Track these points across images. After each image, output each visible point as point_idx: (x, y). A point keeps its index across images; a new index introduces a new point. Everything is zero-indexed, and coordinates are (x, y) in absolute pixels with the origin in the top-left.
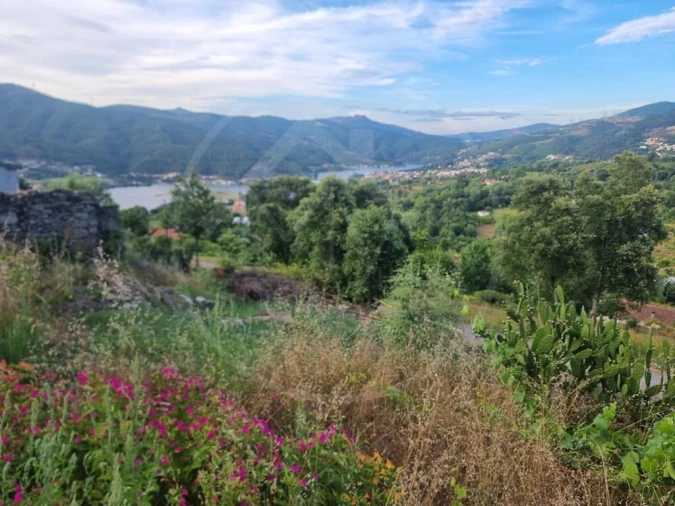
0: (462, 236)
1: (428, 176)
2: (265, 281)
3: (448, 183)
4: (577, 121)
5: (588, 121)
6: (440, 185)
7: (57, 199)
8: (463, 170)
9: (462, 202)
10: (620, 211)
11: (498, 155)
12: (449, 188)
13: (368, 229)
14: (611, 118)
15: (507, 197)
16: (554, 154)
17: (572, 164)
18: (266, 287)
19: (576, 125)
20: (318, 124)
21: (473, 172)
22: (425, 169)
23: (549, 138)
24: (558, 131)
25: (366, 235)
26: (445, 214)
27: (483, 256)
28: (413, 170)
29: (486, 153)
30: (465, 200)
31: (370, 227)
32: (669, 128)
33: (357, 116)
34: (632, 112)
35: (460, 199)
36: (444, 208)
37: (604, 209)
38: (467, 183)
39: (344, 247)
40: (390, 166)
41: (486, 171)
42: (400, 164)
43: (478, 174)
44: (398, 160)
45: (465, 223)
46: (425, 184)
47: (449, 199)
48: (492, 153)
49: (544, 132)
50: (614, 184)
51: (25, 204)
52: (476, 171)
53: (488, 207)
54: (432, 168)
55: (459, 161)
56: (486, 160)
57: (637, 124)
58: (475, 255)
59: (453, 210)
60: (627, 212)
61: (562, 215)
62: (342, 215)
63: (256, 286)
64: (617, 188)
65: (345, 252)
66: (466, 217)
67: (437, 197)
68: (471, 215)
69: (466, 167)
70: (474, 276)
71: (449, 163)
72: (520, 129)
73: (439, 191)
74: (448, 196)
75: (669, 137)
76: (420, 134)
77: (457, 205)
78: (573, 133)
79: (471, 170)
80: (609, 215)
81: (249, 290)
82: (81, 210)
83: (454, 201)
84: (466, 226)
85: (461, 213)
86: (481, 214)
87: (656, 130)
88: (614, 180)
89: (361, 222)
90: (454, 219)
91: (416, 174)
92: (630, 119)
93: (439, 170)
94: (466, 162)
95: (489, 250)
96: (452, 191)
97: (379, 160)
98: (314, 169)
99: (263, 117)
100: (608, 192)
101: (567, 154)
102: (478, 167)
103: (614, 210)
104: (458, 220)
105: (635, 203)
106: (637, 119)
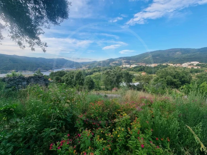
7: (36, 78)
11: (89, 66)
15: (92, 73)
16: (98, 66)
23: (97, 63)
28: (75, 69)
30: (85, 74)
32: (113, 62)
34: (108, 60)
38: (85, 71)
39: (84, 83)
40: (70, 68)
41: (88, 69)
42: (72, 68)
51: (29, 79)
53: (89, 75)
54: (78, 68)
56: (87, 67)
62: (83, 77)
69: (84, 68)
71: (81, 67)
82: (41, 80)
87: (111, 62)
96: (83, 72)
99: (39, 58)
106: (109, 61)
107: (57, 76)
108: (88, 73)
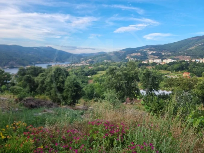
0: (84, 83)
1: (72, 66)
2: (35, 101)
3: (79, 68)
4: (111, 52)
5: (113, 52)
6: (76, 68)
8: (83, 64)
9: (83, 73)
10: (131, 75)
11: (92, 60)
12: (79, 69)
13: (73, 82)
14: (119, 51)
15: (95, 72)
16: (106, 60)
17: (111, 63)
18: (36, 103)
19: (111, 53)
20: (35, 48)
21: (85, 65)
22: (71, 64)
23: (104, 56)
24: (107, 54)
25: (72, 84)
26: (79, 77)
27: (93, 89)
28: (68, 64)
29: (88, 59)
30: (84, 73)
31: (73, 81)
32: (131, 54)
33: (48, 47)
34: (123, 50)
35: (83, 72)
36: (78, 75)
37: (127, 75)
38: (84, 68)
39: (63, 88)
40: (60, 62)
41: (89, 64)
42: (63, 62)
43: (87, 65)
44: (63, 61)
45: (84, 79)
46: (72, 68)
47: (79, 73)
48: (90, 59)
49: (103, 54)
50: (129, 68)
52: (86, 64)
53: (91, 75)
54: (74, 63)
55: (81, 61)
56: (89, 61)
57: (124, 53)
58: (91, 89)
59: (81, 76)
60: (132, 75)
61: (119, 76)
62: (62, 78)
63: (33, 103)
64: (130, 69)
65: (64, 89)
66: (85, 78)
67: (76, 72)
68: (86, 77)
70: (91, 95)
71: (79, 62)
72: (97, 53)
73: (76, 70)
74: (79, 71)
75: (131, 56)
76: (69, 53)
77: (82, 74)
78: (110, 55)
79: (85, 64)
80: (129, 76)
81: (30, 105)
83: (81, 73)
84: (85, 80)
85: (83, 76)
86: (89, 77)
87: (129, 55)
88: (129, 67)
89: (70, 80)
90: (81, 78)
91: (69, 65)
92: (123, 52)
93: (76, 64)
94: (83, 62)
95: (94, 87)
96: (80, 70)
97: (57, 61)
98: (33, 63)
100: (128, 70)
101: (109, 60)
102: (87, 63)
103: (130, 75)
104: (82, 79)
105: (134, 73)
106: (124, 52)
107: (28, 75)
108: (89, 71)
